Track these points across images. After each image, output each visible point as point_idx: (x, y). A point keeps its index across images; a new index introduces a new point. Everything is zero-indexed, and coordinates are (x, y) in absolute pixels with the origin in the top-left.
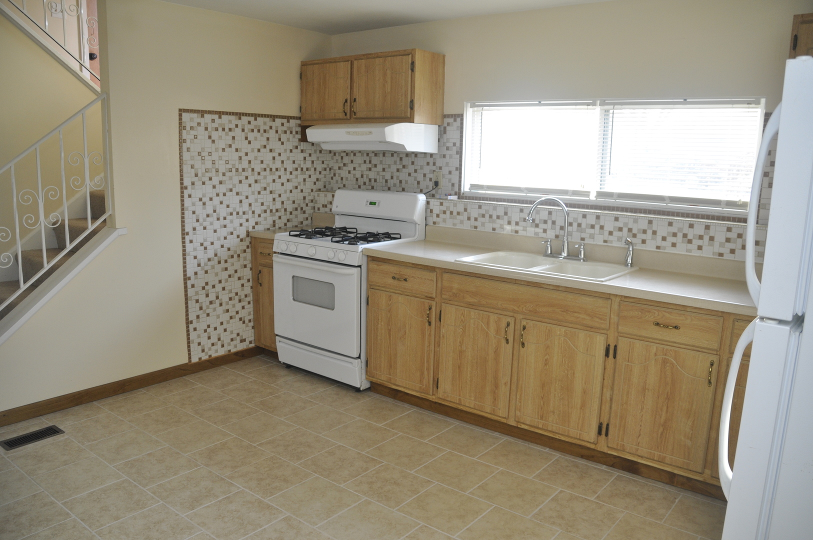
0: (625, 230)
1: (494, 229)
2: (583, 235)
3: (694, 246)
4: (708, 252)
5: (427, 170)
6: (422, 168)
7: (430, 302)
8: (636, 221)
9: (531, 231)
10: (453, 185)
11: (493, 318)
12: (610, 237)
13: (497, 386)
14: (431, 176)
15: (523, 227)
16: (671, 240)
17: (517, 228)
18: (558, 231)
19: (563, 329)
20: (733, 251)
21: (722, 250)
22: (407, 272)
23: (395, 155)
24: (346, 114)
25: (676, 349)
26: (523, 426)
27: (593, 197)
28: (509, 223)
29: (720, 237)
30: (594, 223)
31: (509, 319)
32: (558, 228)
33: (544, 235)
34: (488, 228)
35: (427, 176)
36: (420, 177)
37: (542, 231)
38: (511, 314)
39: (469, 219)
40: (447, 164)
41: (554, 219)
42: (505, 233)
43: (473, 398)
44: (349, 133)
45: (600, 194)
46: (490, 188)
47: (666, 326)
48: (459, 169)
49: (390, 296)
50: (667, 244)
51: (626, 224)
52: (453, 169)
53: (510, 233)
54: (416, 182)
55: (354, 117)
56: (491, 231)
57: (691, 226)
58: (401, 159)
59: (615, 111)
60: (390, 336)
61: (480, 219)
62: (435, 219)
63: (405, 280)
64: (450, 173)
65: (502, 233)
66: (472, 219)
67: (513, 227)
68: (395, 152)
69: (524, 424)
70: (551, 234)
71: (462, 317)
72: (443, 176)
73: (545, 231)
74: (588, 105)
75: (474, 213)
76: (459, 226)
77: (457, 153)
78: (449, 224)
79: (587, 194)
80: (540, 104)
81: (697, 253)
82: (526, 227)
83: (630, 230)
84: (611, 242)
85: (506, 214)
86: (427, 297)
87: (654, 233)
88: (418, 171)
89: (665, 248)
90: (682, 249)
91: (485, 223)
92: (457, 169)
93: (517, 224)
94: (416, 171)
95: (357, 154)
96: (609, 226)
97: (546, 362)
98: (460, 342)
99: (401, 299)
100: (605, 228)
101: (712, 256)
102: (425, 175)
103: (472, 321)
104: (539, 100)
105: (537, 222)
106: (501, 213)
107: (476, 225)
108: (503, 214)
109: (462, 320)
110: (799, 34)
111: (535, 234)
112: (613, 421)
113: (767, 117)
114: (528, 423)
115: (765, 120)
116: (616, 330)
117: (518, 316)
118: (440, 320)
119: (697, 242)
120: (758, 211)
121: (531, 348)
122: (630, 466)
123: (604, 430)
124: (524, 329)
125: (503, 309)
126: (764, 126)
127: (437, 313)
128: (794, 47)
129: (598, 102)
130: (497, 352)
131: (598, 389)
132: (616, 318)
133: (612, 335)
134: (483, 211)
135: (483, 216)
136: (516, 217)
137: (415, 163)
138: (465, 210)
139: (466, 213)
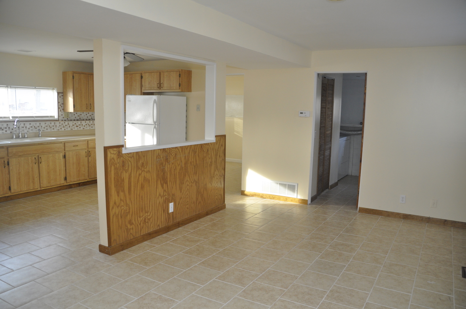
0: (33, 127)
3: (52, 129)
4: (55, 130)
7: (4, 159)
8: (36, 124)
11: (29, 158)
13: (34, 179)
16: (46, 128)
18: (11, 131)
19: (52, 155)
20: (61, 129)
21: (59, 129)
25: (79, 151)
26: (43, 189)
27: (11, 118)
29: (58, 125)
30: (23, 126)
31: (35, 157)
32: (11, 129)
33: (6, 133)
37: (5, 131)
38: (34, 155)
41: (9, 127)
43: (26, 187)
45: (13, 117)
47: (76, 146)
50: (45, 129)
51: (33, 125)
57: (51, 123)
59: (16, 90)
69: (43, 188)
70: (9, 132)
73: (6, 131)
74: (5, 87)
79: (9, 118)
81: (53, 131)
83: (35, 127)
84: (29, 131)
87: (41, 127)
89: (45, 130)
90: (49, 130)
96: (28, 126)
97: (48, 166)
98: (18, 170)
100: (27, 127)
103: (22, 161)
105: (3, 128)
109: (18, 162)
110: (74, 76)
111: (2, 133)
112: (68, 175)
113: (58, 93)
114: (45, 186)
115: (58, 94)
116: (65, 151)
117: (37, 155)
118: (8, 164)
119: (53, 127)
120: (58, 118)
121: (43, 163)
122: (70, 187)
123: (66, 179)
124: (40, 158)
125: (33, 154)
126: (58, 95)
127: (6, 162)
128: (73, 78)
129: (9, 87)
130: (32, 168)
131: (63, 168)
132: (63, 148)
133: (63, 152)
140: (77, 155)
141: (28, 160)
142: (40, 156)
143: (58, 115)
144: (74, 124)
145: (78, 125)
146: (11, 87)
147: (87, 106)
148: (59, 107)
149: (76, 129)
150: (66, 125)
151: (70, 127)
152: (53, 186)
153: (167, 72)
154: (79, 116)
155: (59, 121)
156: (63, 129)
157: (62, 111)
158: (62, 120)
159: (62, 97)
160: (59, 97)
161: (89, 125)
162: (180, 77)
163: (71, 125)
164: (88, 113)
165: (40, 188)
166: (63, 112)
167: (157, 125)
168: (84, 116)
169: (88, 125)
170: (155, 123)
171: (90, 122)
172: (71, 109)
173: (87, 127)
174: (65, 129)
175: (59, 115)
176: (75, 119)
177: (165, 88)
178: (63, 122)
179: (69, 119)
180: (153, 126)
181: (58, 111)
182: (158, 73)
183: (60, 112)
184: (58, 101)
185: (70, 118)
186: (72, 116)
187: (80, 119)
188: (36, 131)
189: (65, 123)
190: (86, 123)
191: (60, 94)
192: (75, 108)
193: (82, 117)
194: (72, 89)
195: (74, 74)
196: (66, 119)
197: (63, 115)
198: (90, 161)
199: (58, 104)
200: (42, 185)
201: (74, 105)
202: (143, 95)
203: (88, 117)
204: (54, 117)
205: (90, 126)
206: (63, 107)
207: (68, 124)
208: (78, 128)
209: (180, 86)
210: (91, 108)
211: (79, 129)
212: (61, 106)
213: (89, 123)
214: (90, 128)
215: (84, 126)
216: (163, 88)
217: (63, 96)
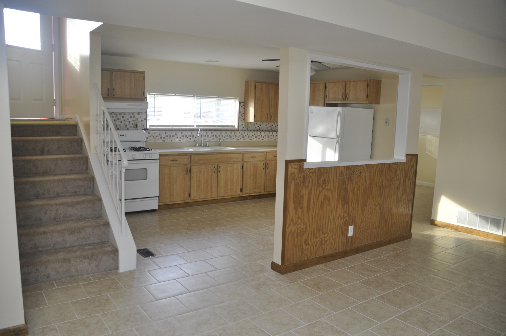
0: (215, 136)
1: (171, 141)
4: (235, 140)
5: (130, 120)
6: (128, 119)
7: (187, 166)
8: (217, 133)
9: (185, 140)
10: (143, 126)
11: (209, 166)
12: (210, 138)
14: (133, 122)
15: (183, 139)
16: (226, 137)
17: (180, 139)
18: (194, 139)
19: (230, 165)
20: (241, 139)
21: (238, 139)
22: (177, 158)
23: (113, 114)
24: (108, 95)
25: (256, 162)
26: (219, 198)
27: (195, 127)
28: (177, 138)
29: (238, 135)
30: (206, 135)
31: (215, 166)
32: (195, 137)
33: (190, 141)
34: (169, 140)
35: (131, 122)
36: (127, 123)
38: (214, 164)
39: (161, 138)
40: (140, 117)
41: (193, 135)
42: (176, 141)
43: (204, 195)
45: (197, 126)
46: (158, 126)
47: (254, 157)
48: (146, 119)
49: (170, 168)
50: (226, 139)
51: (215, 134)
52: (143, 119)
53: (178, 141)
54: (125, 125)
55: (113, 97)
56: (170, 141)
57: (231, 133)
58: (116, 115)
59: (201, 99)
60: (170, 184)
61: (166, 138)
63: (177, 160)
64: (142, 121)
66: (163, 138)
67: (179, 139)
68: (113, 112)
70: (192, 140)
72: (139, 122)
73: (190, 139)
74: (192, 96)
75: (163, 136)
76: (157, 141)
77: (145, 113)
78: (153, 141)
79: (193, 126)
80: (175, 95)
81: (233, 140)
83: (216, 136)
84: (211, 140)
86: (184, 165)
88: (126, 120)
89: (225, 140)
90: (229, 140)
92: (145, 119)
93: (180, 138)
94: (125, 120)
96: (210, 135)
97: (226, 176)
98: (199, 177)
99: (175, 168)
102: (129, 122)
103: (203, 169)
105: (187, 136)
107: (164, 140)
108: (175, 135)
109: (199, 170)
110: (256, 85)
111: (187, 140)
112: (244, 186)
113: (240, 103)
114: (222, 196)
115: (239, 104)
116: (243, 161)
117: (217, 164)
118: (190, 172)
119: (233, 137)
120: (239, 128)
121: (221, 172)
122: (245, 198)
123: (242, 190)
124: (219, 167)
126: (239, 105)
127: (189, 170)
128: (255, 88)
129: (196, 96)
130: (211, 177)
131: (240, 179)
132: (242, 158)
133: (242, 163)
134: (167, 135)
135: (167, 136)
136: (180, 135)
137: (124, 117)
138: (160, 135)
139: (160, 136)
140: (254, 166)
141: (208, 169)
142: (219, 165)
143: (239, 125)
144: (253, 134)
145: (257, 136)
146: (197, 97)
147: (267, 117)
148: (240, 117)
149: (255, 139)
150: (245, 136)
151: (249, 137)
152: (230, 196)
153: (354, 81)
154: (259, 126)
155: (239, 131)
156: (242, 139)
157: (242, 120)
158: (242, 130)
159: (244, 107)
160: (240, 107)
161: (268, 136)
162: (368, 87)
163: (251, 135)
164: (268, 124)
165: (217, 197)
166: (243, 122)
167: (340, 139)
168: (264, 126)
169: (267, 136)
170: (338, 137)
171: (269, 133)
172: (251, 119)
173: (266, 138)
174: (244, 140)
175: (240, 125)
176: (255, 129)
177: (351, 99)
178: (243, 132)
179: (248, 129)
180: (336, 140)
181: (239, 121)
182: (344, 83)
183: (240, 122)
184: (239, 111)
185: (250, 128)
186: (252, 126)
187: (260, 129)
188: (217, 140)
189: (244, 133)
190: (265, 134)
191: (242, 104)
192: (255, 118)
193: (262, 128)
194: (254, 99)
195: (256, 83)
196: (246, 129)
197: (243, 125)
198: (266, 173)
199: (239, 114)
200: (219, 194)
201: (254, 115)
202: (326, 106)
203: (267, 128)
204: (234, 126)
205: (269, 137)
206: (243, 116)
207: (248, 134)
208: (258, 138)
209: (367, 98)
210: (271, 119)
211: (258, 140)
213: (268, 134)
214: (269, 140)
215: (263, 137)
216: (348, 100)
217: (244, 105)
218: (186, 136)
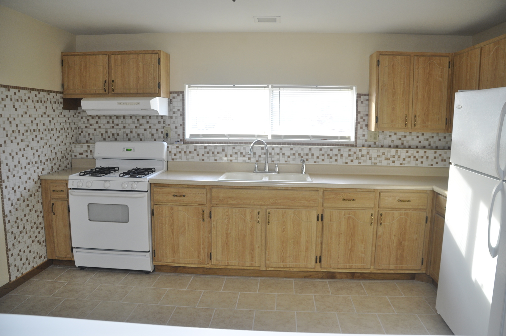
0: (297, 154)
2: (273, 159)
3: (333, 160)
4: (340, 162)
5: (158, 126)
6: (155, 125)
7: (203, 207)
8: (302, 149)
9: (240, 159)
10: (179, 135)
11: (248, 211)
12: (288, 159)
13: (253, 250)
14: (162, 130)
15: (235, 157)
16: (321, 157)
17: (231, 158)
18: (257, 158)
19: (293, 210)
20: (352, 161)
21: (347, 161)
22: (184, 191)
23: (133, 117)
24: (105, 91)
25: (354, 211)
26: (270, 269)
27: (270, 138)
28: (226, 156)
29: (346, 154)
30: (279, 152)
31: (259, 210)
32: (257, 156)
33: (249, 161)
34: (212, 159)
35: (159, 130)
36: (154, 131)
37: (247, 159)
38: (259, 207)
40: (174, 122)
42: (223, 162)
43: (237, 260)
44: (120, 103)
45: (273, 136)
46: (204, 135)
47: (350, 200)
48: (183, 125)
49: (172, 207)
50: (320, 160)
51: (297, 151)
52: (178, 125)
53: (227, 162)
54: (151, 135)
55: (112, 92)
56: (214, 161)
57: (331, 150)
58: (138, 120)
59: (281, 91)
60: (173, 234)
61: (206, 155)
62: (173, 157)
63: (184, 196)
64: (176, 128)
65: (222, 162)
66: (200, 155)
67: (229, 158)
68: (134, 115)
69: (271, 267)
70: (253, 160)
71: (227, 213)
72: (172, 130)
73: (249, 159)
74: (264, 87)
75: (202, 151)
76: (191, 160)
77: (181, 115)
78: (184, 159)
79: (266, 136)
80: (234, 86)
81: (335, 163)
82: (237, 157)
83: (299, 154)
85: (223, 150)
86: (199, 205)
87: (313, 155)
88: (152, 127)
89: (318, 162)
90: (327, 162)
91: (209, 157)
92: (181, 125)
93: (231, 156)
94: (150, 127)
95: (101, 118)
96: (288, 153)
97: (284, 230)
98: (226, 228)
99: (180, 208)
100: (286, 154)
101: (342, 164)
102: (157, 130)
103: (234, 215)
104: (234, 84)
105: (244, 154)
106: (221, 150)
107: (203, 159)
108: (222, 151)
109: (227, 215)
110: (380, 60)
111: (243, 161)
112: (324, 253)
113: (359, 96)
114: (274, 266)
115: (357, 97)
116: (323, 206)
118: (210, 217)
119: (335, 158)
120: (356, 140)
121: (274, 224)
122: (330, 276)
123: (319, 260)
124: (269, 213)
125: (255, 205)
126: (357, 100)
127: (207, 213)
128: (378, 65)
129: (270, 86)
130: (252, 230)
131: (314, 239)
132: (321, 200)
133: (320, 209)
134: (207, 150)
135: (208, 153)
136: (230, 152)
137: (149, 122)
138: (195, 150)
139: (196, 152)
140: (349, 218)
141: (245, 214)
142: (268, 210)
143: (356, 135)
145: (389, 157)
147: (406, 121)
148: (359, 120)
149: (385, 163)
150: (363, 156)
151: (370, 159)
154: (400, 139)
155: (356, 146)
156: (356, 162)
157: (364, 128)
158: (363, 146)
159: (367, 102)
160: (359, 102)
161: (415, 157)
163: (374, 155)
165: (266, 266)
166: (366, 130)
169: (412, 157)
171: (418, 152)
172: (373, 125)
173: (409, 162)
174: (360, 163)
175: (358, 136)
176: (392, 144)
179: (377, 143)
181: (356, 128)
184: (357, 110)
185: (380, 141)
186: (385, 139)
187: (402, 144)
189: (360, 151)
190: (409, 154)
191: (363, 98)
192: (378, 123)
194: (375, 87)
195: (380, 56)
197: (366, 136)
198: (379, 233)
199: (357, 115)
200: (268, 262)
201: (376, 118)
205: (417, 160)
206: (366, 120)
207: (368, 153)
208: (390, 161)
210: (415, 125)
211: (392, 165)
212: (362, 120)
213: (415, 154)
214: (417, 164)
215: (404, 159)
217: (368, 100)
218: (241, 153)
